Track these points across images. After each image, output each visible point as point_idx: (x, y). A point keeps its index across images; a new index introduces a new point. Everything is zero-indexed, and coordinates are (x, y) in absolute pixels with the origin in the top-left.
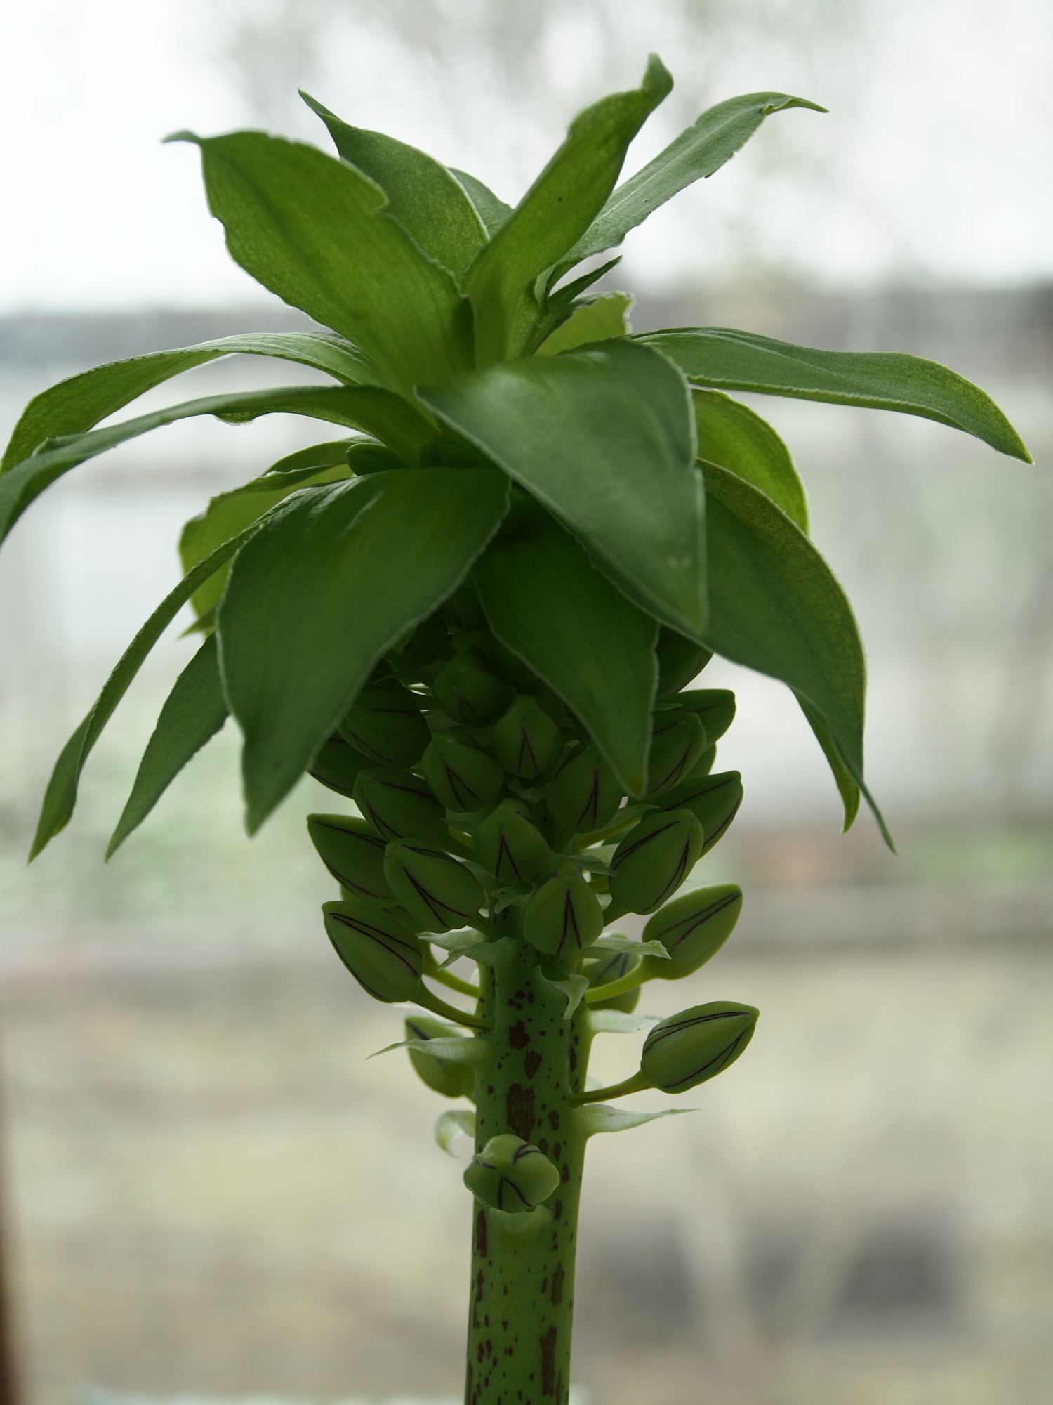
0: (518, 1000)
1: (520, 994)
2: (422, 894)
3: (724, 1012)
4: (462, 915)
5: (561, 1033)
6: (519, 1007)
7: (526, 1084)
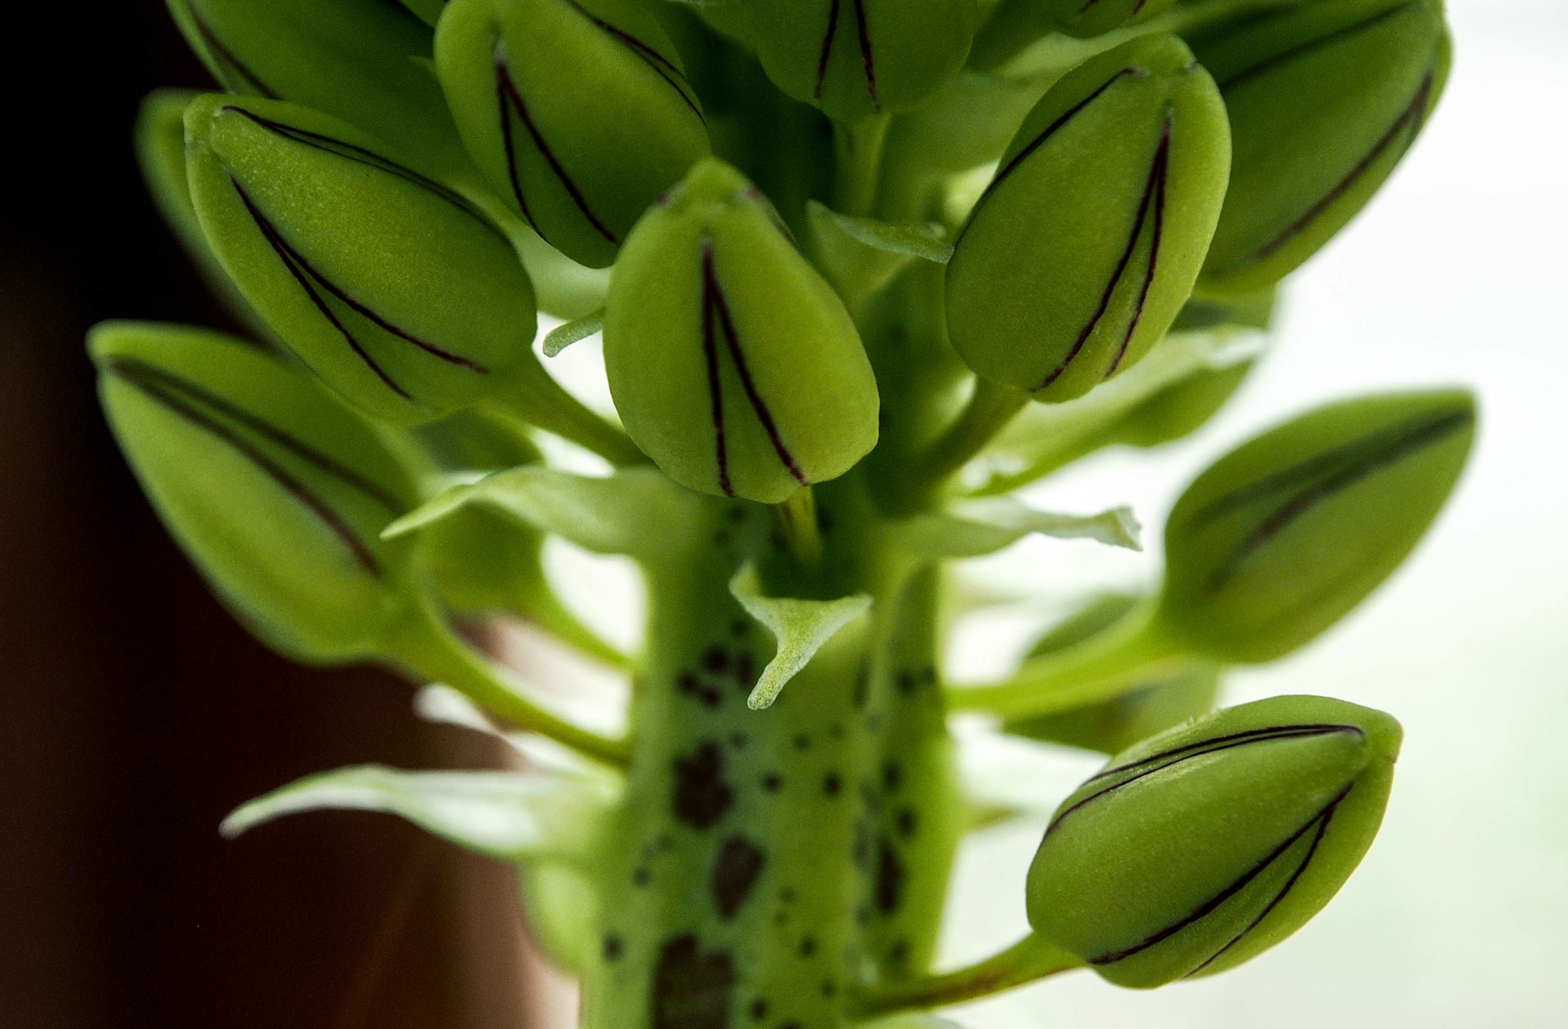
0: (708, 679)
1: (716, 660)
2: (296, 273)
3: (1283, 724)
4: (445, 356)
5: (832, 785)
6: (711, 699)
7: (714, 934)
